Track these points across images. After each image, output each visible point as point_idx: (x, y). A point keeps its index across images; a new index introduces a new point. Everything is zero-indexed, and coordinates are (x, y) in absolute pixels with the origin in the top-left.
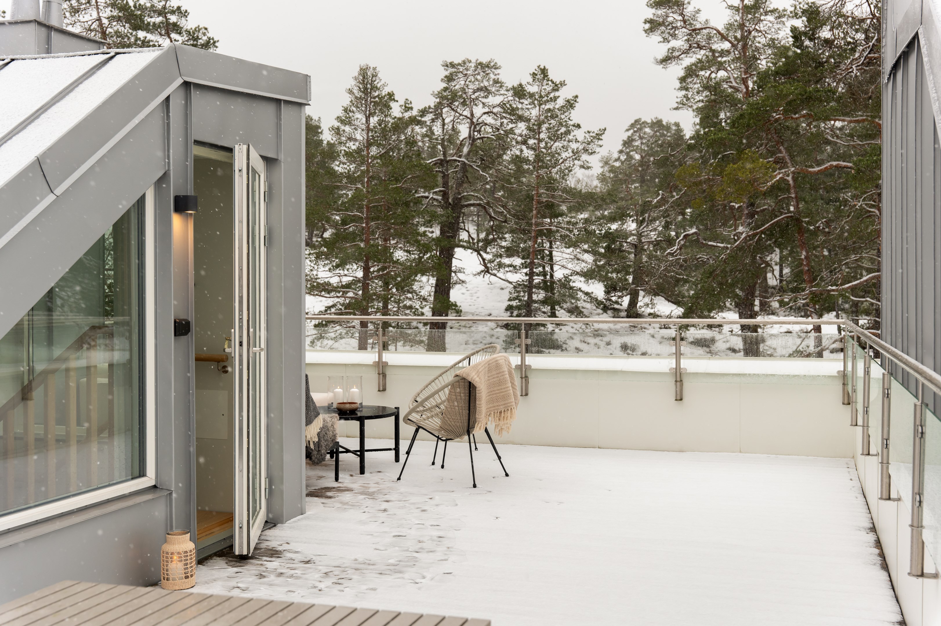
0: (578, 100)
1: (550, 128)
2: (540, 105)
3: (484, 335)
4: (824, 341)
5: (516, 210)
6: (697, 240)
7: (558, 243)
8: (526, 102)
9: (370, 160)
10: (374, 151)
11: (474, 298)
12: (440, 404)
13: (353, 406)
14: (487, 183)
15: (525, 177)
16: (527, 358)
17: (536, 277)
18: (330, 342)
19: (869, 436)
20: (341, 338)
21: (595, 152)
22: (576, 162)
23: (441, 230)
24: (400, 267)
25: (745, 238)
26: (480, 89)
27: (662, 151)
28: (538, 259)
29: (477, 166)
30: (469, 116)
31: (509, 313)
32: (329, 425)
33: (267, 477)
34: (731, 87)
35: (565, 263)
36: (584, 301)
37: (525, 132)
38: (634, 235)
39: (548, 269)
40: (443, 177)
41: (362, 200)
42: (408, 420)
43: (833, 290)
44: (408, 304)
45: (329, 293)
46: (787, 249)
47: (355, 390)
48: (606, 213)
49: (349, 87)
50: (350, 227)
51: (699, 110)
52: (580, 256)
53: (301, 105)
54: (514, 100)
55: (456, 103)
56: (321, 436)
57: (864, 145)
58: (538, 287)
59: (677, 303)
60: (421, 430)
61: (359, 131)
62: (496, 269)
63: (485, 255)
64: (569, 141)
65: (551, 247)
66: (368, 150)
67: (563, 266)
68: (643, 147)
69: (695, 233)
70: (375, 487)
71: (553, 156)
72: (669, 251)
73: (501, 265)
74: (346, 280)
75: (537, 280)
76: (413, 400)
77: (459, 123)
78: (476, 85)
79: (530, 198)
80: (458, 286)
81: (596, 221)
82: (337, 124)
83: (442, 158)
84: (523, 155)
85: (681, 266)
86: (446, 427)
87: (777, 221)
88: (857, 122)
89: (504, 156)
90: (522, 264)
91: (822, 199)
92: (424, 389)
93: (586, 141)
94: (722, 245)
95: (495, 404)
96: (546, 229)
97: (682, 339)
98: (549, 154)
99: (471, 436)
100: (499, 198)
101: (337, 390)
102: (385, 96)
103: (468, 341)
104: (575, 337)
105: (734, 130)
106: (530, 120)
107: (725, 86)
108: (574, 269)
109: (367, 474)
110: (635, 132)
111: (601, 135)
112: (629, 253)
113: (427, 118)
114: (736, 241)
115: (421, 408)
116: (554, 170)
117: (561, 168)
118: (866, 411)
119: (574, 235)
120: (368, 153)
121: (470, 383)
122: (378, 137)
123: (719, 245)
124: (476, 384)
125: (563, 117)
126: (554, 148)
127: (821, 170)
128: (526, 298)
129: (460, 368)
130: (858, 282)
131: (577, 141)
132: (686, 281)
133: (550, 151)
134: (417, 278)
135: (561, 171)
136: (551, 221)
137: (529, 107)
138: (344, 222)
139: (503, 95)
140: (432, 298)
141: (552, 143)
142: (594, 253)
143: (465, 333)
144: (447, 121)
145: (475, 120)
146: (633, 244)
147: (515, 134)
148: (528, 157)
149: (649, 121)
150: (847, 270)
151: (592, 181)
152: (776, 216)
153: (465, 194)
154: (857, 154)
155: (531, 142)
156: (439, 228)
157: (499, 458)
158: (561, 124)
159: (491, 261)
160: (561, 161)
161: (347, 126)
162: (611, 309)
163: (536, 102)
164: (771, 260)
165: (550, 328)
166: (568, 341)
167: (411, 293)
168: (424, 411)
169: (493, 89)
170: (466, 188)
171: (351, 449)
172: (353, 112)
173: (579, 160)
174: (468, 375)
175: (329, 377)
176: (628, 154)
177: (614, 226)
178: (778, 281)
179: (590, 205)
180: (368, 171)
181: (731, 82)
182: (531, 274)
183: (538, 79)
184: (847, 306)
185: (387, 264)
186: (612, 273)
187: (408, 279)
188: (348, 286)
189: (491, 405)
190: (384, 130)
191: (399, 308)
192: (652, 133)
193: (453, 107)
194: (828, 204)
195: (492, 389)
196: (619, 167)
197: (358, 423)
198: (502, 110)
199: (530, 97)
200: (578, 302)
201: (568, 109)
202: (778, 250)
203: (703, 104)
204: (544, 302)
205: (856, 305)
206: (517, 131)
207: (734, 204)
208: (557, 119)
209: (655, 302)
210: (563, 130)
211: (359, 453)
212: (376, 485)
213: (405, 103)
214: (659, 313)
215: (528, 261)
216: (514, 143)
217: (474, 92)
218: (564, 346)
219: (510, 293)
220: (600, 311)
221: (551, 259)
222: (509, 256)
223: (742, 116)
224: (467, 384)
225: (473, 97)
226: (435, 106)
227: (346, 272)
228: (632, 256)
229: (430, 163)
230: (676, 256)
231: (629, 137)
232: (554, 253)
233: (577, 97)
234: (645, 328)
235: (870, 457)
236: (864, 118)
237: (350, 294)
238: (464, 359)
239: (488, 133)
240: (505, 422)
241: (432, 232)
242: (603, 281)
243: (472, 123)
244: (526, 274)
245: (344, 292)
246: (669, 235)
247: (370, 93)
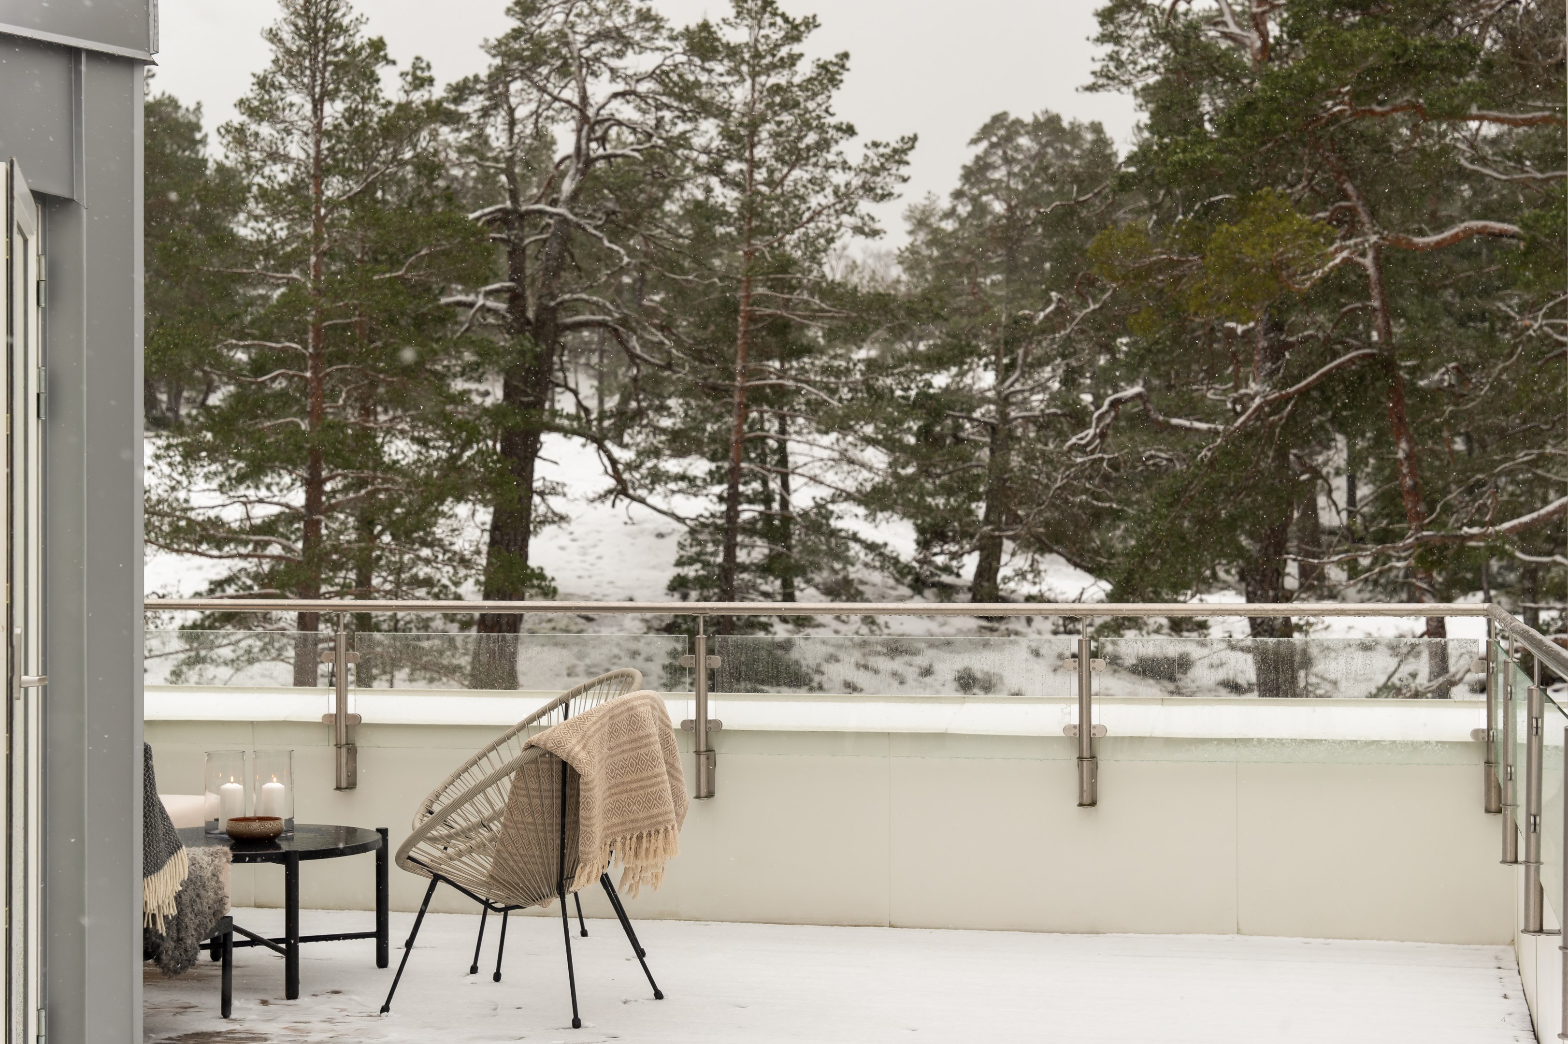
0: (848, 64)
1: (780, 134)
2: (754, 75)
3: (616, 651)
4: (1452, 661)
5: (694, 338)
6: (1145, 416)
7: (801, 421)
8: (719, 68)
9: (323, 211)
10: (334, 187)
11: (591, 559)
12: (491, 819)
13: (269, 826)
14: (623, 270)
15: (719, 255)
16: (711, 704)
17: (745, 506)
18: (224, 672)
19: (1542, 889)
20: (251, 662)
21: (890, 194)
22: (845, 218)
23: (507, 386)
24: (399, 479)
25: (1260, 408)
26: (603, 35)
27: (1060, 193)
28: (751, 460)
29: (596, 228)
30: (576, 100)
31: (677, 595)
32: (208, 874)
33: (44, 1007)
34: (1226, 36)
35: (818, 471)
36: (866, 565)
37: (717, 143)
38: (990, 401)
39: (775, 485)
40: (511, 254)
41: (302, 311)
42: (408, 861)
43: (1472, 537)
44: (421, 575)
45: (219, 547)
46: (1363, 436)
47: (275, 785)
48: (922, 347)
49: (269, 24)
50: (273, 380)
51: (1147, 93)
52: (853, 453)
53: (131, 63)
54: (690, 63)
55: (544, 70)
56: (185, 898)
57: (1548, 180)
58: (750, 529)
59: (1097, 571)
60: (440, 885)
61: (297, 135)
62: (645, 486)
63: (617, 452)
64: (828, 167)
65: (783, 431)
66: (318, 186)
67: (814, 479)
68: (1012, 184)
69: (1139, 395)
70: (323, 1031)
71: (786, 204)
72: (1074, 440)
73: (657, 477)
74: (261, 513)
75: (748, 512)
76: (423, 810)
77: (553, 120)
78: (594, 26)
79: (730, 308)
80: (548, 530)
81: (895, 367)
82: (238, 118)
83: (508, 204)
84: (712, 201)
85: (1106, 478)
86: (505, 876)
87: (1338, 367)
88: (1529, 123)
89: (667, 202)
90: (711, 473)
91: (1450, 313)
92: (452, 783)
93: (868, 166)
94: (1203, 426)
95: (628, 818)
96: (772, 386)
97: (1095, 655)
98: (777, 199)
99: (570, 899)
100: (654, 309)
101: (228, 786)
102: (362, 48)
103: (574, 666)
104: (841, 655)
105: (1232, 139)
106: (728, 112)
107: (1212, 33)
108: (841, 485)
109: (303, 999)
110: (993, 146)
111: (904, 151)
112: (977, 446)
113: (472, 106)
114: (1238, 415)
115: (442, 831)
116: (791, 239)
117: (806, 234)
118: (1534, 827)
119: (840, 400)
120: (319, 193)
121: (564, 764)
122: (344, 150)
123: (1197, 425)
124: (580, 768)
125: (811, 105)
126: (789, 183)
127: (1444, 240)
128: (720, 559)
129: (541, 728)
130: (1535, 515)
131: (846, 166)
132: (1117, 516)
133: (779, 191)
134: (445, 508)
135: (807, 241)
136: (782, 366)
137: (727, 79)
138: (258, 367)
139: (663, 49)
140: (483, 561)
141: (785, 170)
142: (890, 444)
143: (564, 646)
144: (520, 113)
145: (591, 112)
146: (986, 423)
147: (691, 148)
148: (723, 205)
149: (1028, 119)
150: (1510, 488)
151: (887, 266)
152: (1335, 355)
153: (567, 296)
154: (1530, 202)
155: (733, 167)
156: (502, 381)
157: (641, 954)
158: (807, 125)
159: (629, 467)
160: (807, 215)
161: (265, 124)
162: (934, 585)
163: (744, 68)
164: (1325, 463)
165: (781, 632)
166: (825, 667)
167: (430, 545)
168: (450, 837)
169: (637, 36)
170: (566, 283)
171: (266, 937)
172: (281, 88)
173: (852, 213)
174: (559, 744)
175: (209, 754)
176: (974, 200)
177: (940, 380)
178: (1344, 515)
179: (877, 325)
180: (318, 237)
181: (1225, 24)
182: (732, 499)
183: (749, 11)
184: (1512, 577)
185: (366, 473)
186: (933, 495)
187: (423, 511)
188: (269, 527)
189: (616, 820)
190: (358, 135)
191: (398, 584)
192: (1035, 147)
193: (537, 79)
194: (1462, 324)
195: (619, 780)
196: (955, 232)
197: (282, 867)
198: (660, 89)
199: (728, 56)
200: (850, 569)
201: (825, 88)
202: (1341, 441)
203: (1157, 78)
204: (765, 569)
205: (1531, 572)
206: (698, 141)
207: (1232, 325)
208: (796, 111)
209: (1042, 567)
210: (811, 138)
211: (283, 946)
212: (327, 1026)
213: (415, 67)
214: (1052, 596)
215: (726, 465)
216: (688, 170)
217: (589, 42)
218: (817, 678)
219: (681, 546)
220: (905, 591)
221: (783, 461)
222: (680, 453)
223: (1250, 106)
224: (557, 768)
225: (587, 53)
226: (490, 76)
227: (263, 493)
228: (985, 454)
229: (478, 219)
230: (1092, 452)
231: (978, 158)
232: (791, 446)
233: (846, 56)
234: (1017, 633)
235: (1542, 937)
236: (1547, 113)
237: (275, 549)
238: (552, 707)
239: (625, 145)
240: (651, 861)
241: (487, 394)
242: (910, 517)
243: (584, 119)
244: (721, 499)
245: (257, 543)
246: (1077, 401)
247: (325, 40)
